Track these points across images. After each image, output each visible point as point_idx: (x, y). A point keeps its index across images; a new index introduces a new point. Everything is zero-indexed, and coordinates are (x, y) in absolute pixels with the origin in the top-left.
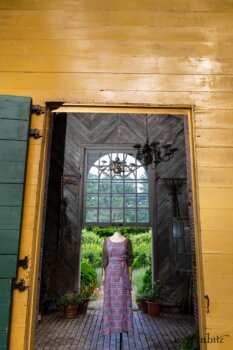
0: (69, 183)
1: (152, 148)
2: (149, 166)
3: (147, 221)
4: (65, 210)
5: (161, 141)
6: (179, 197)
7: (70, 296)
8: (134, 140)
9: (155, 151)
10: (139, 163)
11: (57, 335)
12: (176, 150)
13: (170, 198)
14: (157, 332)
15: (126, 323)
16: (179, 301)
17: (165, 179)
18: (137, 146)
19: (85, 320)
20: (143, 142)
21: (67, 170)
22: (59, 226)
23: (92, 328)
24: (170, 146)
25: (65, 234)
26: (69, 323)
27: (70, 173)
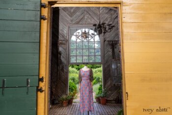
0: (61, 44)
1: (102, 26)
2: (101, 35)
3: (100, 61)
4: (60, 57)
5: (107, 22)
6: (115, 50)
7: (64, 97)
8: (93, 22)
9: (104, 27)
10: (95, 34)
11: (59, 113)
12: (114, 26)
13: (111, 50)
15: (90, 107)
16: (115, 98)
17: (108, 41)
18: (95, 25)
19: (72, 107)
20: (97, 23)
21: (60, 38)
22: (58, 65)
23: (75, 110)
24: (111, 24)
25: (60, 68)
26: (64, 109)
27: (62, 39)
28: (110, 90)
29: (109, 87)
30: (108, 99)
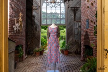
0: (35, 9)
2: (66, 3)
3: (64, 23)
4: (34, 19)
6: (76, 14)
7: (37, 49)
10: (61, 2)
11: (32, 62)
13: (73, 15)
14: (68, 61)
16: (75, 50)
17: (71, 7)
19: (43, 57)
21: (34, 4)
22: (32, 25)
23: (45, 60)
25: (34, 28)
26: (37, 58)
27: (35, 5)
28: (71, 44)
29: (71, 42)
30: (70, 51)
